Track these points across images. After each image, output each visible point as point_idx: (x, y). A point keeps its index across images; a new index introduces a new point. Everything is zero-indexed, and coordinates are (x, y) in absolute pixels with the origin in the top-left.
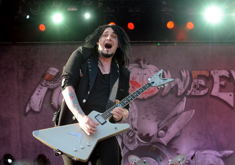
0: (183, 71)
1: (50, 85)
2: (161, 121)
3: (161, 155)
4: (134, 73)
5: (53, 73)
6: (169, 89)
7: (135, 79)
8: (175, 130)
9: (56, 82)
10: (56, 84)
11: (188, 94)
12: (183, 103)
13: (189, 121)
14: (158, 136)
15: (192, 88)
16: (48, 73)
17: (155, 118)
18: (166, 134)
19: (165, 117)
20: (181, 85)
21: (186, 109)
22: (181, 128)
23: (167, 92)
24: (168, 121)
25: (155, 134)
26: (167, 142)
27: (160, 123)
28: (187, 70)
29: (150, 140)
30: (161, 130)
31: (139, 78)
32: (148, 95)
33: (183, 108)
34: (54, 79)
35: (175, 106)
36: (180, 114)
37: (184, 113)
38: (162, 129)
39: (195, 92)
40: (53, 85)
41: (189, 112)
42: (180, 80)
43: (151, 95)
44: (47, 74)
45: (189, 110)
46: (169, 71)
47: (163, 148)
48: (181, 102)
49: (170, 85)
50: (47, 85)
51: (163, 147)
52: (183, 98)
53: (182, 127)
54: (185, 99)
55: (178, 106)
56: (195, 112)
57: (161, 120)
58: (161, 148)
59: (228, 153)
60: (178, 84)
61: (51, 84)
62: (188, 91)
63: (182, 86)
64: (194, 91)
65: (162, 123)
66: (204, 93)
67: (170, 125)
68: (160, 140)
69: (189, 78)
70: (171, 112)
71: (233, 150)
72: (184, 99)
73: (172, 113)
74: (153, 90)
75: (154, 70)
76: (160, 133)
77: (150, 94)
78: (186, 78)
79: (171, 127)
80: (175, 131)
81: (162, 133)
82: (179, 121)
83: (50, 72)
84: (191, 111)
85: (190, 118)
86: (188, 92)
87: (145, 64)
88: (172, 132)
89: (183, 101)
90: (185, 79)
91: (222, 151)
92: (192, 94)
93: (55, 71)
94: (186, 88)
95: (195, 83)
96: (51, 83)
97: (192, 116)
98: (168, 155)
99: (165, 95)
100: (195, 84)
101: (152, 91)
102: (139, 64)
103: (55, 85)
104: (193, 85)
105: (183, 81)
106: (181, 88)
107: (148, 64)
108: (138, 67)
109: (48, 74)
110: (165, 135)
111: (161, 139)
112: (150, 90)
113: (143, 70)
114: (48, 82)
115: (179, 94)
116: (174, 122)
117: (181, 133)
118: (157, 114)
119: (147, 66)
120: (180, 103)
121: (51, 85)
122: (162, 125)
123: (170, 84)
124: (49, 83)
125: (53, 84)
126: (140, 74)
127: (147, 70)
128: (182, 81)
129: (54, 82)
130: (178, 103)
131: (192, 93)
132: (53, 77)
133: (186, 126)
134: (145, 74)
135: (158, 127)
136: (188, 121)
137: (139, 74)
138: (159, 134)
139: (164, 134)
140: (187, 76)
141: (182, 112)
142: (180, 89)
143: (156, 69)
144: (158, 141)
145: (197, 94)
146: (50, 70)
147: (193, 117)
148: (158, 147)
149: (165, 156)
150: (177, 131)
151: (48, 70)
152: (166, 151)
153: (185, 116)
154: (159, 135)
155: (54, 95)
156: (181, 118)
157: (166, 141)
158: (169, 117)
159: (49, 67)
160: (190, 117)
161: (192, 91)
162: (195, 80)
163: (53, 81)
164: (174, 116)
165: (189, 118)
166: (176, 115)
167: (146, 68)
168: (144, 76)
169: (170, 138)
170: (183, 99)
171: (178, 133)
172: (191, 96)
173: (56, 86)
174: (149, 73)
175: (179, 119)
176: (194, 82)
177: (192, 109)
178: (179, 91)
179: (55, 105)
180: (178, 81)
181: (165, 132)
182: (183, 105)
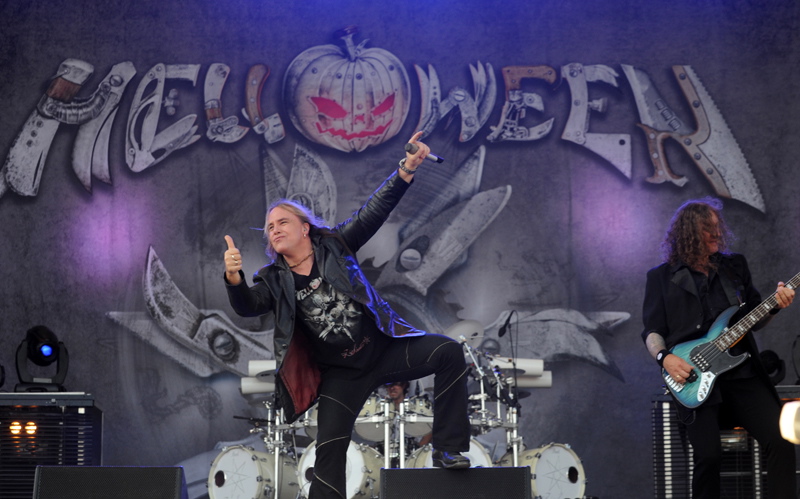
0: (476, 67)
1: (65, 115)
2: (410, 222)
4: (325, 72)
5: (75, 77)
6: (433, 122)
7: (328, 93)
8: (451, 246)
9: (84, 103)
10: (85, 110)
11: (489, 138)
12: (478, 166)
13: (494, 222)
14: (401, 268)
15: (503, 119)
16: (61, 76)
18: (425, 259)
19: (422, 208)
20: (468, 111)
21: (485, 185)
22: (471, 242)
24: (429, 219)
25: (392, 261)
26: (428, 286)
27: (406, 227)
28: (488, 64)
29: (375, 280)
30: (409, 247)
31: (340, 89)
32: (369, 142)
33: (476, 180)
34: (78, 94)
35: (451, 176)
36: (468, 198)
37: (481, 197)
38: (413, 246)
39: (512, 130)
40: (77, 115)
41: (494, 193)
42: (467, 94)
43: (378, 142)
44: (57, 78)
45: (494, 187)
46: (434, 66)
47: (417, 304)
48: (470, 160)
49: (434, 110)
50: (58, 115)
51: (414, 299)
52: (477, 149)
53: (474, 238)
54: (483, 151)
55: (460, 175)
56: (513, 193)
57: (409, 218)
58: (410, 302)
59: (615, 321)
60: (461, 107)
61: (69, 112)
62: (493, 128)
63: (474, 113)
64: (509, 127)
65: (413, 226)
66: (540, 133)
67: (437, 233)
68: (408, 280)
69: (493, 87)
70: (439, 192)
71: (629, 312)
72: (480, 153)
73: (441, 197)
74: (384, 125)
75: (388, 64)
76: (406, 258)
77: (376, 137)
78: (487, 89)
79: (441, 239)
80: (453, 250)
81: (412, 259)
82: (463, 220)
83: (66, 73)
84: (501, 188)
85: (499, 210)
86: (491, 131)
87: (359, 47)
88: (442, 255)
89: (477, 158)
90: (483, 90)
91: (597, 313)
92: (504, 137)
93: (82, 71)
94: (485, 118)
95: (512, 105)
96: (70, 108)
97: (504, 203)
100: (514, 106)
101: (380, 130)
102: (342, 44)
103: (80, 112)
104: (505, 110)
105: (477, 98)
106: (469, 117)
107: (367, 46)
108: (338, 54)
109: (60, 79)
110: (422, 262)
111: (408, 275)
112: (376, 125)
113: (352, 64)
114: (61, 104)
115: (464, 137)
116: (450, 224)
117: (469, 256)
119: (364, 52)
120: (467, 165)
121: (71, 114)
122: (411, 234)
123: (437, 108)
124: (64, 108)
125: (74, 111)
126: (343, 76)
127: (364, 64)
128: (473, 97)
129: (80, 105)
130: (460, 166)
131: (503, 132)
132: (77, 89)
133: (485, 234)
134: (359, 77)
135: (401, 239)
136: (491, 221)
137: (340, 77)
138: (402, 259)
139: (419, 261)
140: (488, 82)
141: (473, 193)
142: (467, 124)
143: (393, 61)
144: (402, 282)
145: (518, 138)
146: (65, 66)
147: (507, 206)
148: (399, 300)
150: (456, 250)
151: (61, 66)
152: (423, 311)
153: (482, 204)
154: (403, 264)
155: (79, 143)
156: (470, 212)
157: (424, 282)
158: (433, 207)
159: (64, 59)
160: (497, 207)
161: (505, 128)
162: (514, 94)
163: (74, 101)
164: (449, 206)
165: (494, 212)
166: (457, 203)
167: (362, 59)
168: (356, 81)
169: (438, 274)
170: (476, 154)
171: (461, 256)
172: (499, 145)
173: (83, 117)
174: (372, 74)
175: (464, 213)
176: (512, 102)
177: (505, 185)
178: (465, 128)
179: (81, 177)
180: (461, 98)
181: (422, 256)
182: (477, 172)
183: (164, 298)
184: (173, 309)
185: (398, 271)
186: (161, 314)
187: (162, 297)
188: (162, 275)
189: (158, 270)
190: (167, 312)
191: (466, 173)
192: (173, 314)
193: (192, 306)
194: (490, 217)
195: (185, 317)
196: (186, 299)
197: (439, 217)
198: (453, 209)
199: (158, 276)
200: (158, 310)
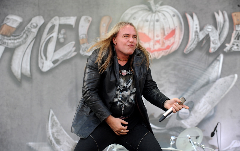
0: (218, 13)
1: (8, 43)
4: (140, 19)
5: (13, 24)
6: (196, 43)
7: (141, 29)
8: (205, 106)
9: (17, 37)
10: (18, 40)
11: (226, 50)
12: (219, 65)
13: (228, 93)
15: (233, 40)
16: (5, 24)
18: (192, 113)
19: (190, 86)
20: (214, 37)
21: (223, 75)
22: (216, 104)
23: (192, 48)
24: (194, 93)
28: (224, 12)
29: (166, 125)
31: (147, 27)
32: (163, 54)
33: (218, 72)
34: (14, 33)
35: (205, 70)
36: (214, 82)
37: (221, 80)
39: (237, 45)
40: (14, 43)
41: (228, 78)
42: (214, 28)
43: (167, 53)
44: (3, 25)
45: (228, 75)
46: (196, 14)
48: (215, 62)
49: (196, 36)
50: (4, 43)
52: (218, 56)
53: (218, 102)
54: (222, 57)
55: (210, 69)
56: (238, 78)
57: (183, 92)
60: (211, 35)
61: (9, 41)
62: (227, 45)
63: (217, 37)
64: (236, 44)
67: (198, 99)
68: (182, 124)
69: (227, 24)
70: (198, 78)
72: (220, 58)
73: (200, 81)
74: (170, 45)
75: (172, 13)
76: (182, 113)
77: (166, 51)
78: (224, 25)
79: (200, 103)
80: (206, 108)
81: (185, 113)
82: (212, 92)
83: (8, 22)
84: (231, 76)
85: (231, 87)
86: (226, 47)
87: (157, 5)
88: (200, 111)
89: (219, 60)
90: (222, 25)
92: (233, 49)
93: (16, 21)
94: (223, 39)
95: (237, 32)
96: (10, 40)
97: (233, 84)
99: (189, 52)
100: (239, 33)
101: (168, 47)
102: (148, 4)
103: (16, 41)
104: (234, 35)
105: (218, 29)
106: (215, 40)
107: (162, 5)
108: (146, 10)
109: (5, 25)
110: (190, 115)
111: (183, 122)
112: (166, 45)
113: (154, 15)
114: (6, 37)
115: (212, 50)
116: (204, 95)
117: (215, 111)
118: (176, 83)
119: (160, 8)
120: (213, 64)
121: (11, 43)
123: (198, 35)
124: (7, 39)
125: (12, 41)
126: (149, 20)
127: (160, 14)
128: (216, 28)
129: (15, 38)
130: (210, 65)
131: (233, 47)
132: (14, 30)
133: (223, 100)
134: (157, 21)
136: (226, 93)
137: (147, 21)
138: (180, 113)
139: (188, 114)
140: (225, 21)
141: (217, 79)
142: (213, 43)
143: (174, 12)
144: (179, 125)
146: (8, 19)
147: (235, 85)
150: (208, 108)
151: (6, 19)
153: (221, 84)
154: (180, 116)
155: (15, 57)
156: (215, 88)
157: (191, 125)
158: (196, 86)
159: (7, 15)
160: (230, 86)
161: (233, 44)
162: (238, 27)
163: (13, 36)
164: (204, 86)
165: (228, 88)
166: (208, 84)
167: (159, 12)
168: (156, 23)
169: (199, 121)
170: (218, 58)
171: (211, 112)
172: (231, 53)
173: (17, 44)
174: (164, 19)
175: (212, 89)
176: (237, 31)
177: (234, 73)
178: (212, 45)
179: (16, 74)
180: (210, 30)
181: (190, 111)
182: (219, 68)
183: (57, 135)
184: (62, 141)
185: (178, 119)
186: (55, 143)
187: (55, 134)
188: (56, 123)
189: (54, 121)
190: (58, 142)
191: (213, 68)
192: (61, 143)
193: (71, 139)
194: (226, 91)
195: (67, 145)
196: (68, 136)
197: (199, 91)
198: (206, 87)
199: (54, 123)
200: (54, 141)
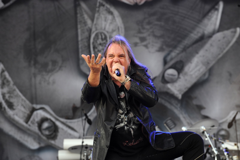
2: (171, 51)
3: (169, 118)
8: (198, 68)
12: (217, 15)
14: (164, 81)
17: (158, 45)
18: (181, 76)
19: (179, 42)
21: (221, 28)
22: (211, 65)
24: (184, 50)
25: (159, 76)
26: (182, 93)
27: (168, 54)
30: (171, 68)
33: (215, 24)
35: (200, 21)
36: (210, 36)
37: (219, 35)
38: (173, 67)
41: (228, 33)
45: (228, 29)
47: (174, 104)
48: (213, 11)
51: (173, 101)
52: (217, 4)
53: (214, 62)
54: (221, 5)
55: (206, 21)
57: (170, 49)
58: (170, 103)
65: (173, 54)
67: (189, 59)
68: (169, 89)
70: (191, 32)
72: (219, 6)
73: (192, 35)
76: (168, 74)
79: (191, 63)
80: (199, 70)
81: (172, 75)
82: (207, 50)
84: (233, 30)
85: (231, 44)
88: (192, 73)
89: (217, 10)
97: (234, 40)
98: (184, 118)
110: (179, 78)
111: (169, 86)
116: (197, 53)
117: (210, 74)
118: (162, 36)
120: (210, 14)
122: (172, 59)
130: (205, 15)
133: (221, 61)
135: (165, 62)
136: (225, 51)
138: (166, 75)
139: (176, 77)
141: (214, 33)
144: (165, 90)
147: (236, 42)
148: (164, 102)
149: (178, 119)
150: (202, 70)
152: (179, 109)
153: (219, 41)
154: (166, 79)
156: (211, 45)
157: (180, 91)
158: (187, 42)
160: (229, 42)
164: (197, 41)
165: (227, 46)
166: (202, 39)
169: (189, 85)
170: (217, 7)
171: (204, 75)
175: (207, 46)
177: (236, 27)
181: (179, 73)
182: (217, 19)
183: (9, 97)
184: (15, 104)
185: (163, 83)
186: (6, 107)
187: (7, 96)
188: (8, 81)
189: (5, 78)
190: (11, 106)
191: (209, 19)
192: (14, 107)
193: (27, 102)
194: (224, 49)
195: (22, 109)
196: (23, 97)
197: (190, 48)
198: (200, 43)
199: (5, 82)
200: (4, 105)
